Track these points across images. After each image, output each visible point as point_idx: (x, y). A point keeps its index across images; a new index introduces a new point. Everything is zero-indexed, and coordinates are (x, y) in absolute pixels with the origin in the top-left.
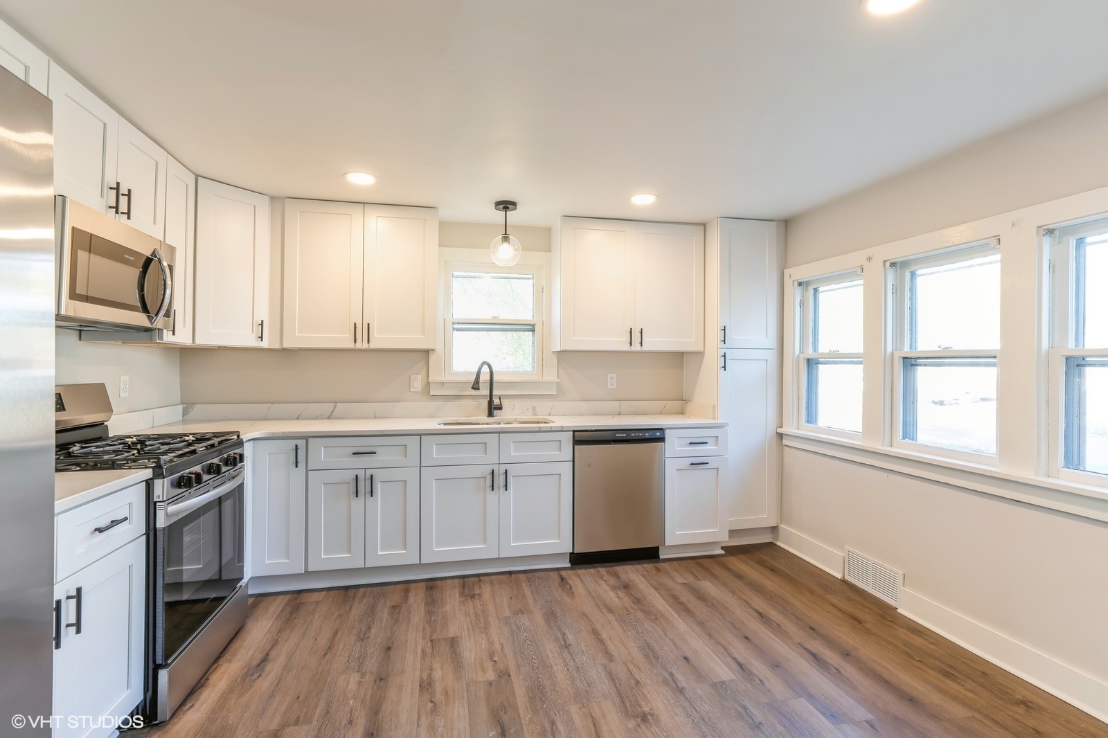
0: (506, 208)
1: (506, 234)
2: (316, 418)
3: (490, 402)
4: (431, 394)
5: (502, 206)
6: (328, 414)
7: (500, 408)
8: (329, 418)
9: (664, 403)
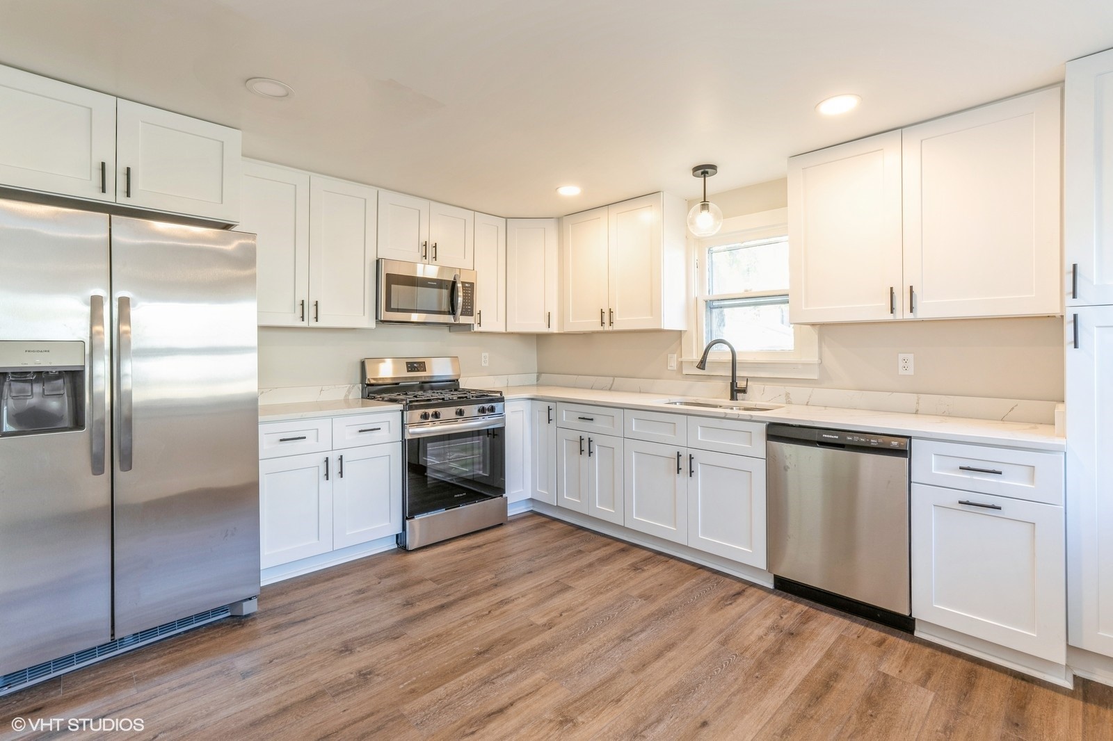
0: (705, 174)
1: (705, 201)
2: (602, 389)
3: (733, 383)
4: (684, 372)
5: (700, 171)
6: (609, 386)
7: (744, 391)
8: (610, 390)
9: (1012, 402)
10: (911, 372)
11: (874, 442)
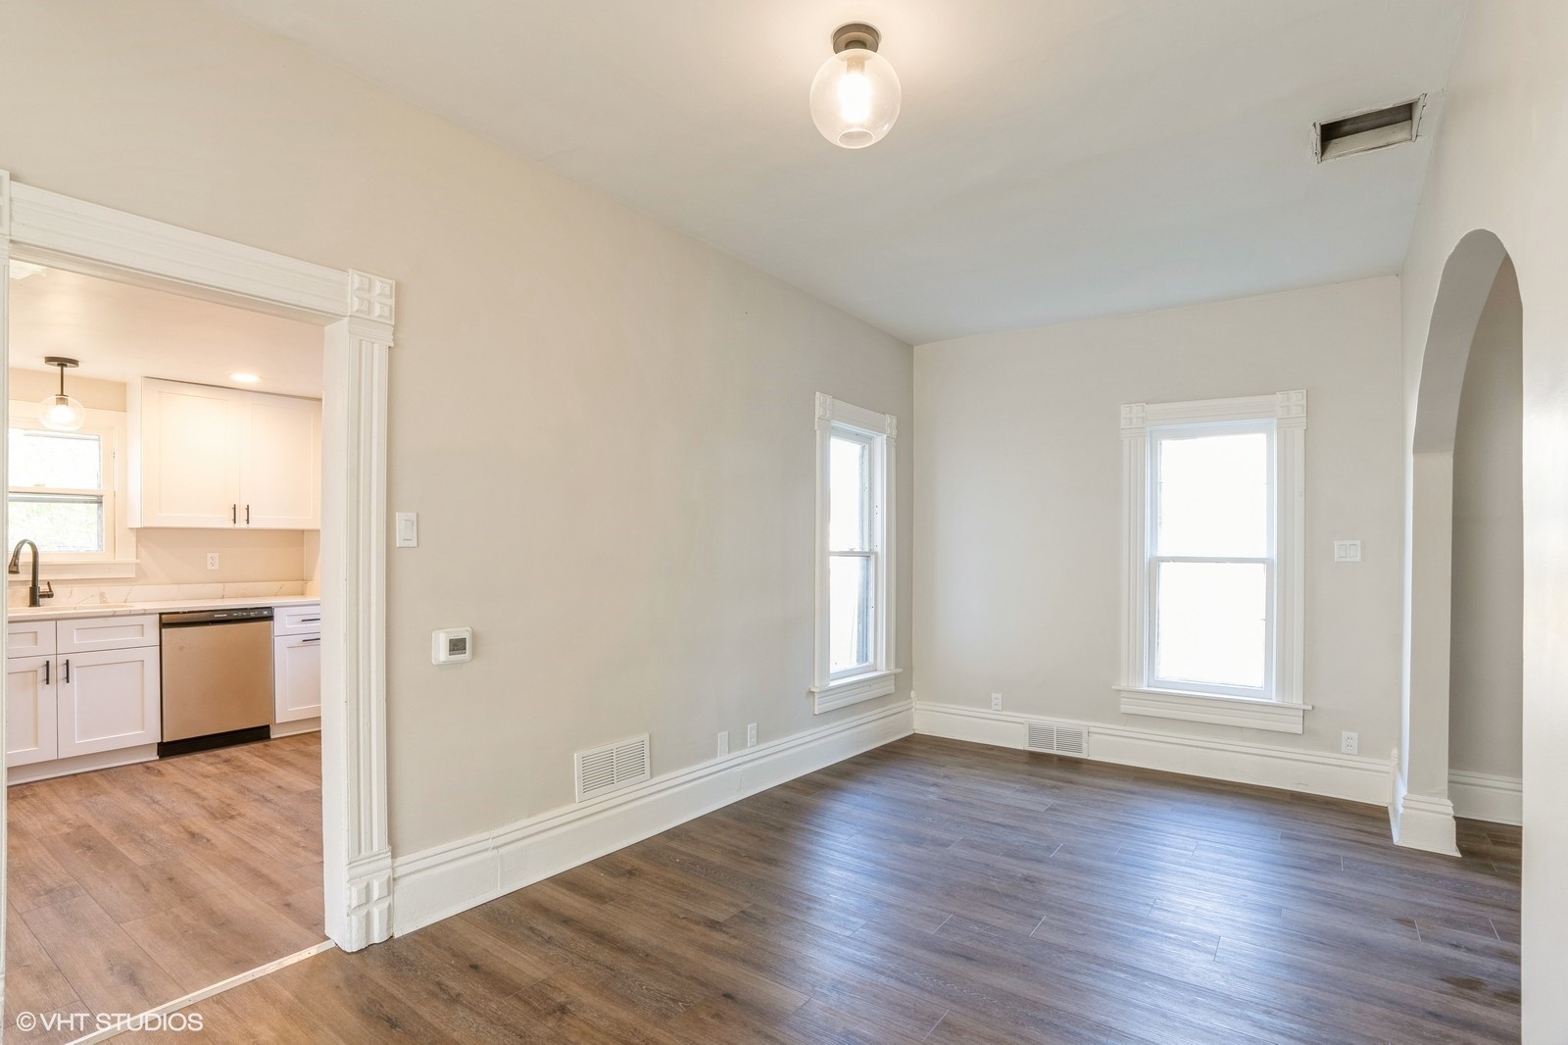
0: (61, 365)
1: (62, 394)
3: (34, 588)
5: (56, 363)
7: (48, 595)
9: (279, 584)
10: (216, 567)
11: (252, 614)
